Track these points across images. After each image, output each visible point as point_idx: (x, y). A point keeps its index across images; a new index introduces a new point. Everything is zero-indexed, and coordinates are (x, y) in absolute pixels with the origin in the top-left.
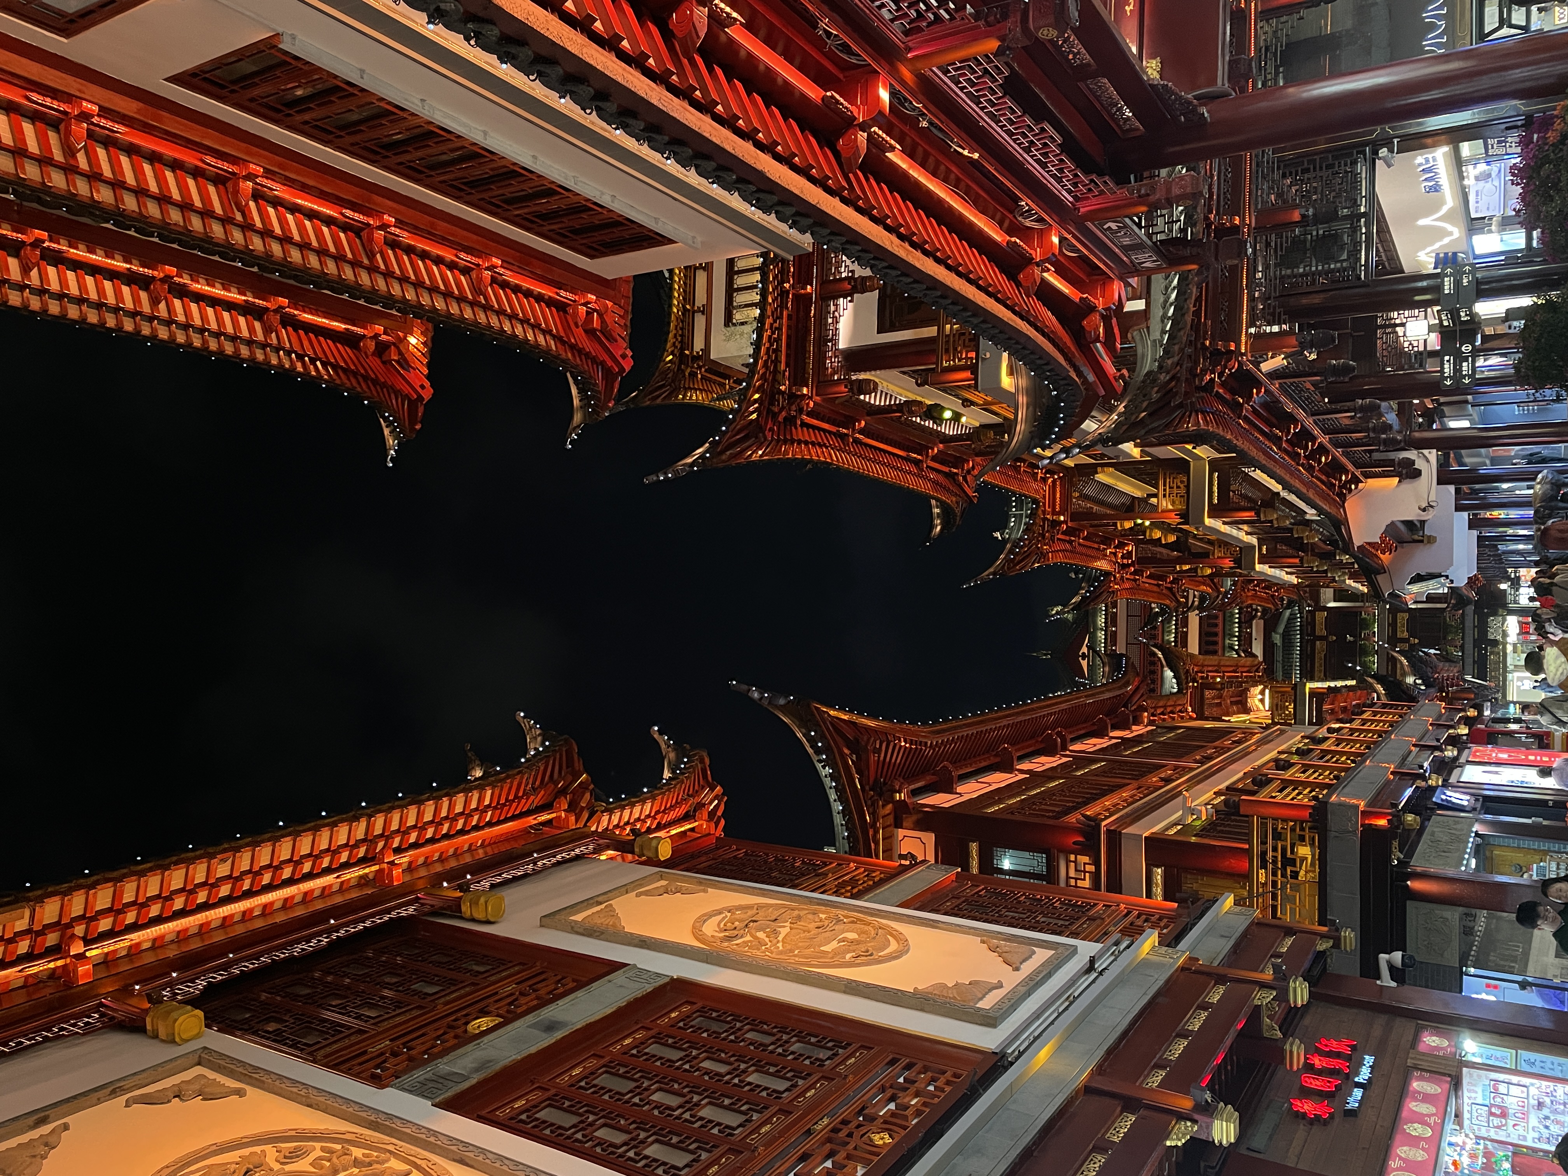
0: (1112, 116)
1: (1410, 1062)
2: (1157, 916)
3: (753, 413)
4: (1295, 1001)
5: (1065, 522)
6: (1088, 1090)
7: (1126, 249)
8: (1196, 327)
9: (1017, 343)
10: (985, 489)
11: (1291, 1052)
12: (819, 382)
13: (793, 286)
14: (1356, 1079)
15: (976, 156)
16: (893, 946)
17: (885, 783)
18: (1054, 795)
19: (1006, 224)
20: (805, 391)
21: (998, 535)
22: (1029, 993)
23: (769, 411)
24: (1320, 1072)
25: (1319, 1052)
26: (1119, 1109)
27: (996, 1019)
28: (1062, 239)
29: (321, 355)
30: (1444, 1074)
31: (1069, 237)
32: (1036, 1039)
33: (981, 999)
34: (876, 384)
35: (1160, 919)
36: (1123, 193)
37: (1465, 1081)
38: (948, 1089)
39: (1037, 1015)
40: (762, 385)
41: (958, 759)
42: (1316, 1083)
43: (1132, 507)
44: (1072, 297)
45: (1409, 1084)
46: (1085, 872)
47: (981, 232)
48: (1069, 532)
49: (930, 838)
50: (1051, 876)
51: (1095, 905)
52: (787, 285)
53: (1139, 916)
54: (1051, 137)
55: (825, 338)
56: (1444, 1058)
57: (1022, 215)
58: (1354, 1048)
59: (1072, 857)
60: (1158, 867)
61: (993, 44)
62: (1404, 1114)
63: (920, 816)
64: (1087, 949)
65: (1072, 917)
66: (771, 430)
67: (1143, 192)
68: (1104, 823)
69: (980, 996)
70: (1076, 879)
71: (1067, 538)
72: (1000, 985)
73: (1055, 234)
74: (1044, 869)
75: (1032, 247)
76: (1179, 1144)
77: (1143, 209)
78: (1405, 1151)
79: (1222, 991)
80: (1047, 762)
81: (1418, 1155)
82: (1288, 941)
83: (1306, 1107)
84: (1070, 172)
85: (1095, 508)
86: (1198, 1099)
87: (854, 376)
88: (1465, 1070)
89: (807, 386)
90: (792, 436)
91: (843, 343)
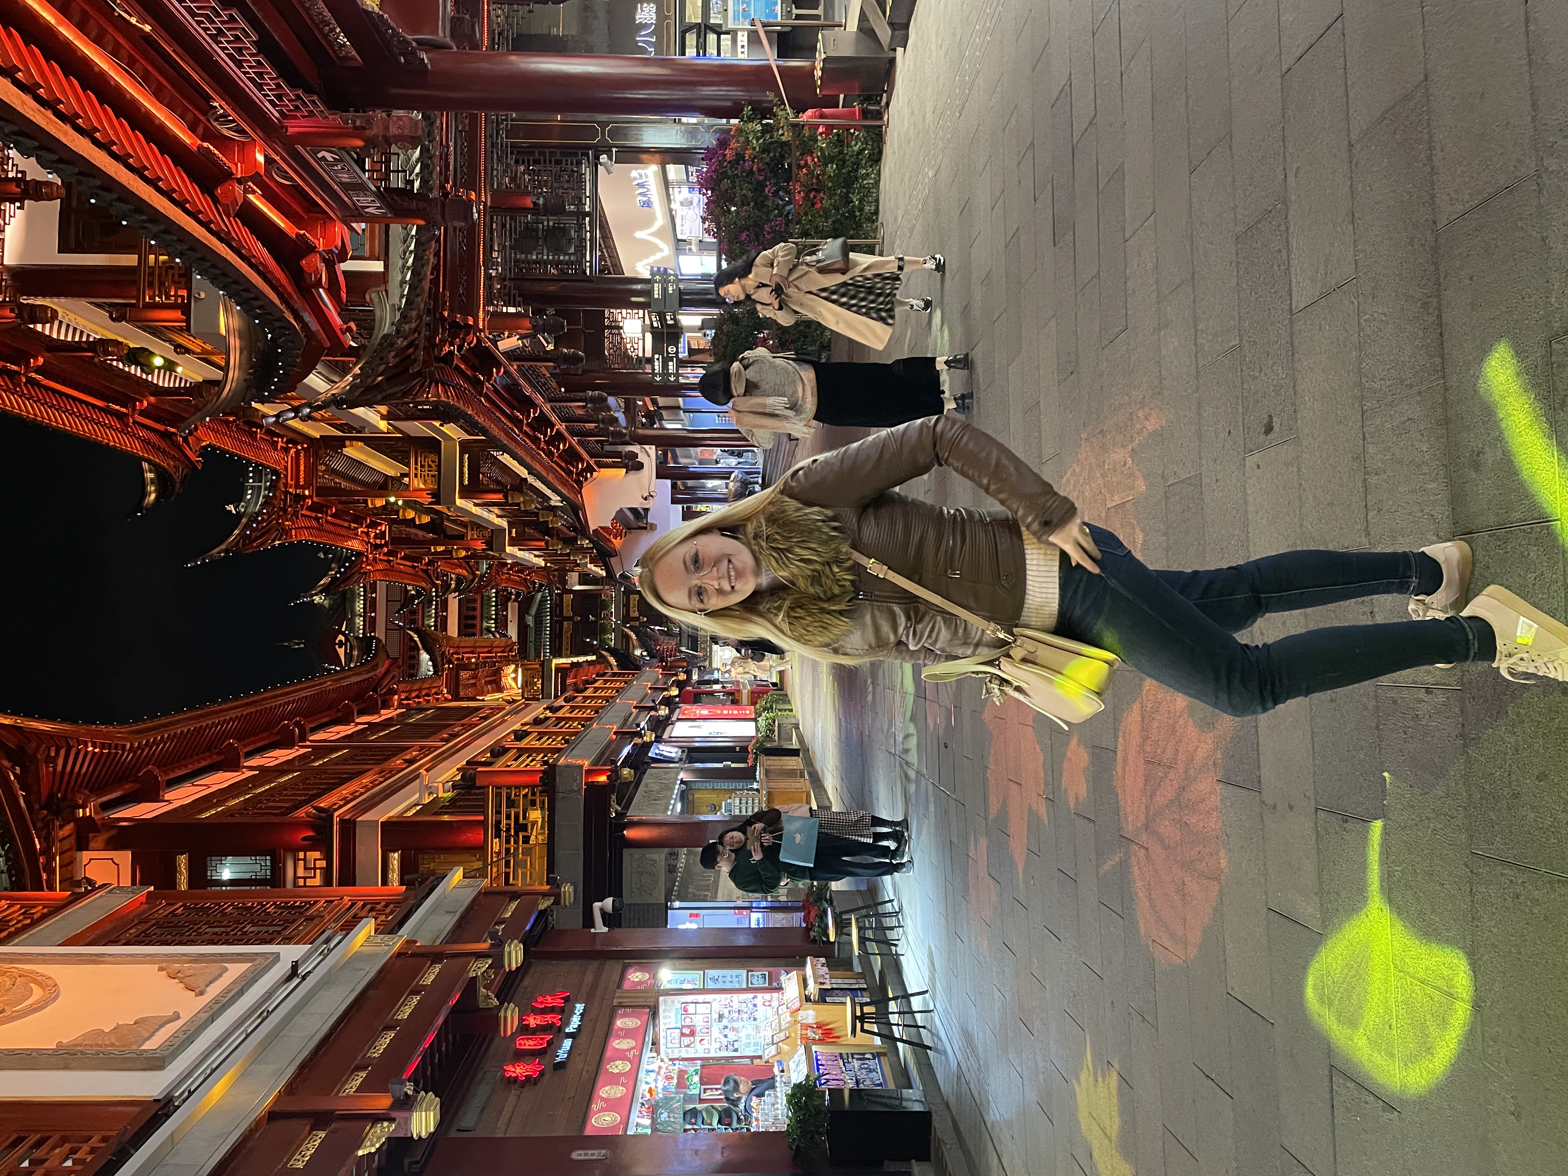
0: (326, 36)
1: (616, 1002)
2: (383, 903)
4: (510, 965)
5: (311, 497)
6: (272, 1116)
7: (345, 187)
8: (434, 294)
9: (214, 266)
11: (505, 1018)
14: (567, 1030)
15: (147, 28)
16: (37, 993)
17: (64, 798)
18: (285, 790)
19: (200, 130)
21: (231, 508)
22: (212, 1019)
24: (534, 1031)
25: (534, 1011)
26: (308, 1128)
27: (164, 1058)
28: (269, 161)
30: (644, 1007)
31: (277, 158)
32: (213, 1071)
33: (148, 1038)
34: (55, 313)
35: (386, 906)
36: (336, 119)
37: (662, 1008)
38: (92, 1158)
39: (218, 1043)
41: (168, 761)
42: (529, 1044)
43: (385, 485)
44: (286, 230)
45: (614, 1023)
46: (315, 869)
47: (162, 127)
48: (314, 508)
49: (125, 857)
50: (276, 879)
51: (315, 902)
53: (363, 906)
54: (243, 29)
56: (644, 991)
57: (216, 120)
58: (567, 1000)
59: (301, 855)
60: (394, 851)
62: (608, 1053)
63: (114, 832)
64: (290, 953)
65: (286, 921)
67: (358, 123)
68: (336, 814)
69: (146, 1035)
70: (305, 878)
71: (314, 515)
72: (176, 1017)
73: (260, 151)
74: (268, 873)
75: (232, 161)
76: (373, 1150)
77: (360, 143)
78: (606, 1092)
79: (437, 970)
80: (282, 755)
81: (618, 1092)
82: (513, 905)
83: (518, 1070)
84: (271, 79)
85: (344, 484)
86: (397, 1094)
87: (24, 300)
88: (661, 998)
91: (10, 258)
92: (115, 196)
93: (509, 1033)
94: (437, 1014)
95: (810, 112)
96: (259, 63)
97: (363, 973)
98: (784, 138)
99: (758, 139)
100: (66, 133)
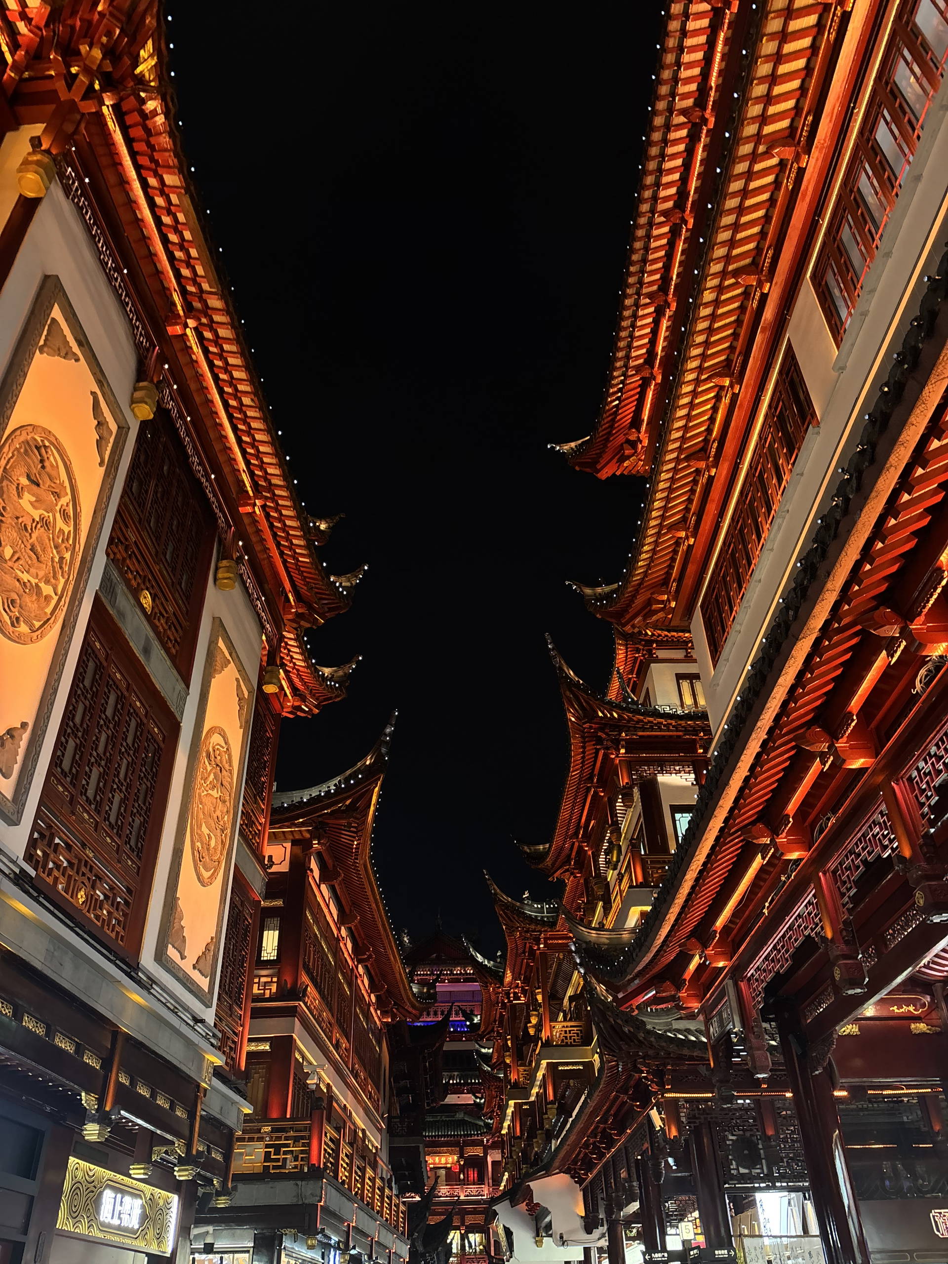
3: (603, 713)
5: (539, 949)
6: (116, 1033)
8: (681, 1058)
10: (561, 884)
12: (630, 762)
13: (701, 739)
15: (766, 914)
16: (208, 875)
17: (325, 832)
18: (322, 960)
19: (730, 925)
20: (623, 751)
21: (526, 895)
22: (178, 979)
23: (605, 725)
26: (104, 1057)
27: (161, 960)
28: (722, 968)
29: (623, 404)
31: (724, 975)
32: (148, 991)
33: (174, 947)
34: (631, 806)
35: (233, 1059)
36: (753, 1015)
38: (113, 935)
40: (625, 719)
44: (686, 974)
46: (264, 990)
48: (532, 952)
49: (285, 868)
51: (241, 1007)
52: (702, 734)
53: (234, 1042)
54: (783, 966)
55: (663, 766)
59: (275, 979)
60: (270, 1047)
61: (829, 935)
63: (302, 859)
64: (209, 1015)
65: (231, 992)
66: (591, 727)
68: (301, 1003)
69: (176, 945)
70: (259, 983)
71: (527, 950)
72: (183, 957)
73: (724, 965)
74: (265, 959)
75: (713, 949)
76: (83, 1101)
79: (183, 1116)
80: (348, 946)
82: (219, 1158)
84: (764, 977)
85: (552, 971)
86: (112, 1112)
87: (636, 790)
89: (625, 753)
90: (588, 741)
91: (661, 778)
93: (130, 1173)
96: (770, 972)
97: (190, 1065)
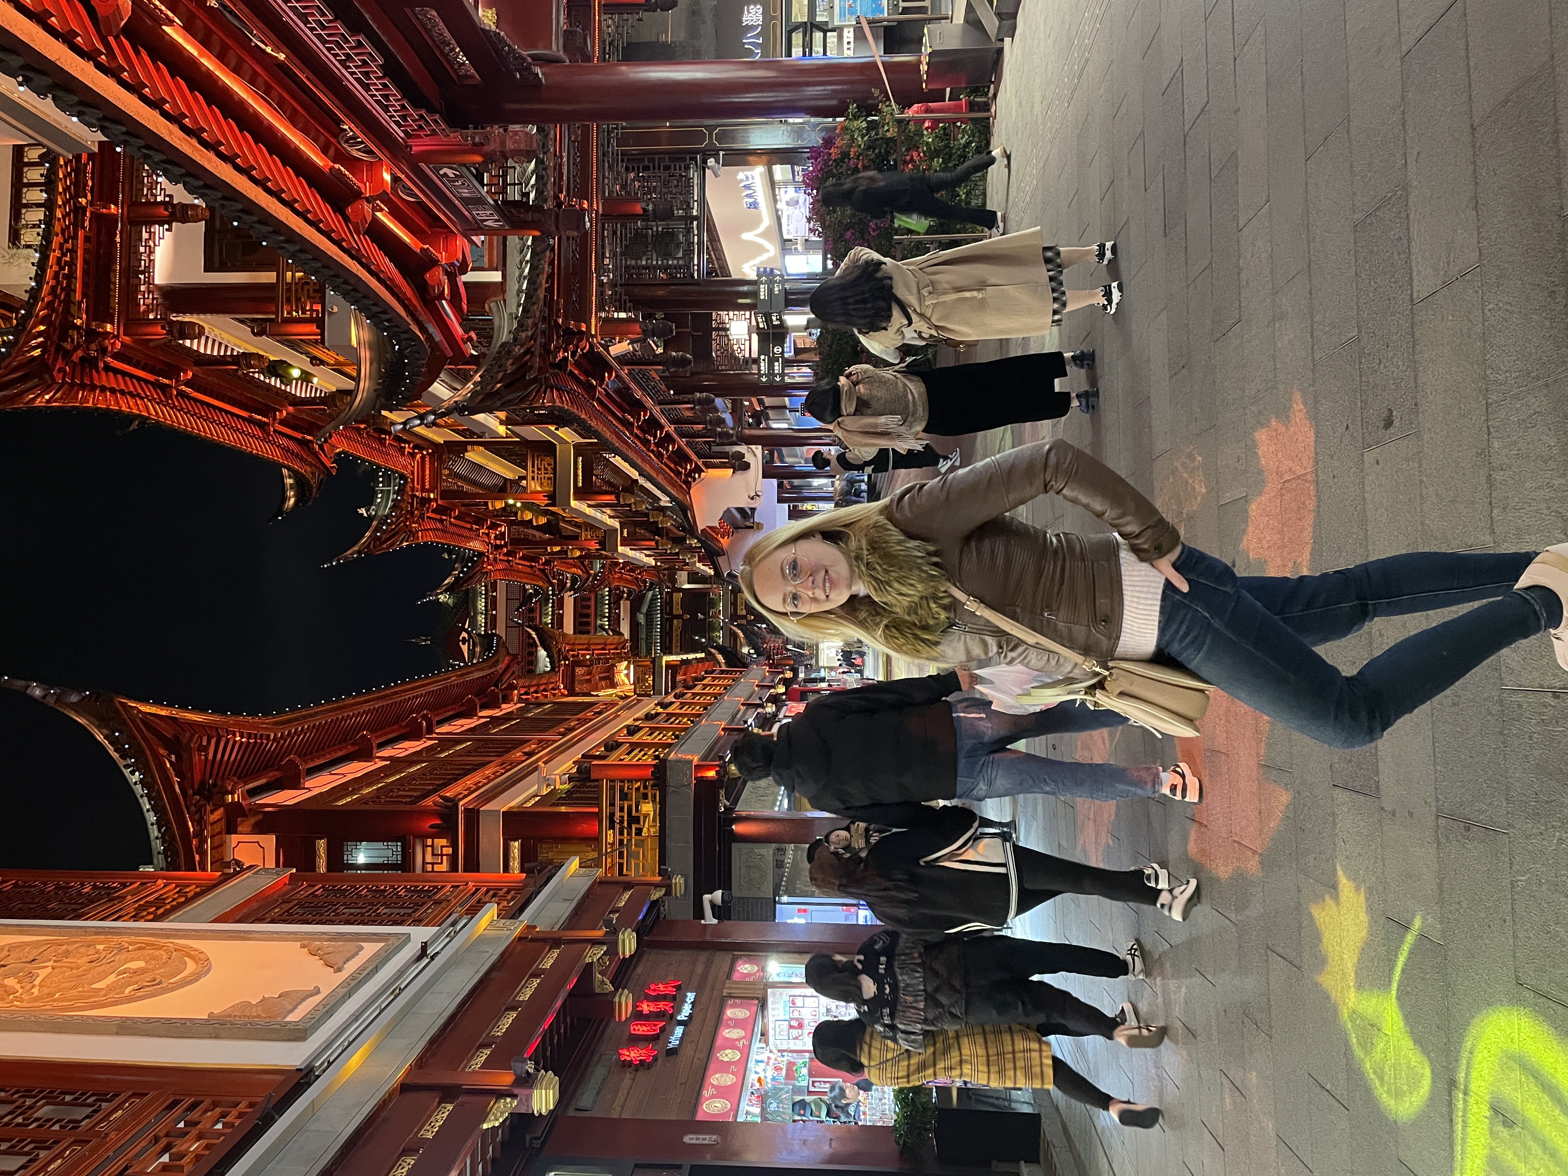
0: (446, 56)
1: (725, 992)
2: (505, 890)
3: (35, 348)
4: (624, 953)
5: (435, 500)
6: (405, 1088)
7: (466, 201)
8: (549, 303)
9: (346, 282)
10: (345, 461)
11: (620, 1003)
12: (127, 319)
13: (92, 203)
14: (679, 1018)
15: (282, 57)
16: (191, 967)
17: (215, 785)
18: (413, 779)
19: (332, 151)
20: (109, 328)
21: (362, 511)
22: (349, 995)
23: (59, 348)
24: (648, 1017)
25: (648, 998)
26: (437, 1100)
27: (306, 1030)
28: (395, 179)
30: (753, 998)
31: (403, 177)
32: (350, 1044)
33: (291, 1011)
34: (202, 328)
35: (508, 892)
36: (456, 136)
37: (770, 1000)
38: (238, 1123)
39: (356, 1017)
40: (48, 316)
41: (306, 752)
42: (643, 1030)
43: (504, 488)
44: (413, 246)
45: (724, 1013)
46: (442, 855)
47: (297, 151)
48: (438, 510)
49: (270, 841)
50: (406, 864)
51: (443, 887)
52: (83, 201)
53: (487, 892)
54: (370, 54)
55: (136, 269)
56: (753, 983)
57: (346, 142)
58: (678, 988)
59: (429, 842)
60: (515, 840)
62: (719, 1042)
63: (259, 817)
64: (420, 934)
65: (417, 904)
66: (63, 371)
68: (461, 803)
69: (290, 1007)
70: (433, 864)
71: (438, 517)
72: (317, 991)
73: (386, 171)
74: (399, 858)
75: (361, 181)
76: (497, 1124)
77: (479, 159)
78: (717, 1079)
79: (555, 955)
80: (410, 747)
81: (727, 1079)
82: (627, 896)
83: (633, 1054)
84: (396, 101)
85: (466, 487)
86: (519, 1073)
87: (174, 318)
88: (769, 991)
89: (112, 323)
90: (92, 380)
91: (160, 278)
92: (255, 219)
93: (624, 1018)
94: (556, 996)
95: (916, 107)
96: (385, 85)
97: (487, 955)
98: (888, 135)
99: (863, 136)
100: (210, 161)
